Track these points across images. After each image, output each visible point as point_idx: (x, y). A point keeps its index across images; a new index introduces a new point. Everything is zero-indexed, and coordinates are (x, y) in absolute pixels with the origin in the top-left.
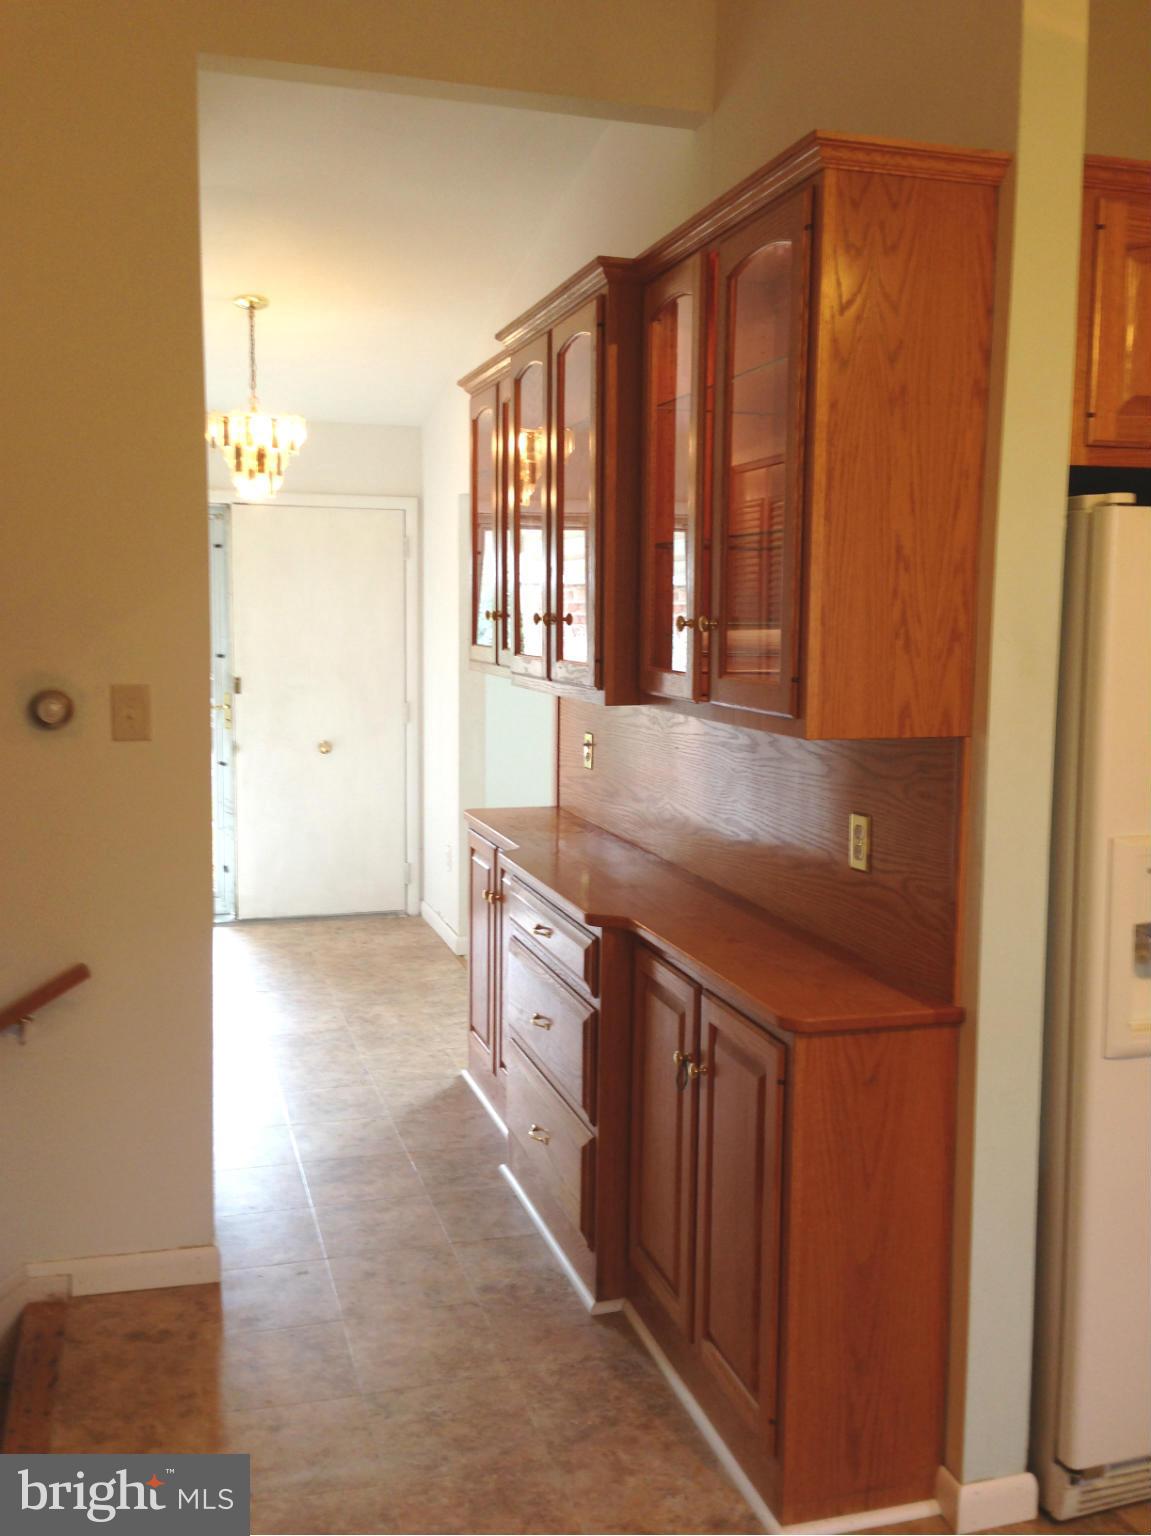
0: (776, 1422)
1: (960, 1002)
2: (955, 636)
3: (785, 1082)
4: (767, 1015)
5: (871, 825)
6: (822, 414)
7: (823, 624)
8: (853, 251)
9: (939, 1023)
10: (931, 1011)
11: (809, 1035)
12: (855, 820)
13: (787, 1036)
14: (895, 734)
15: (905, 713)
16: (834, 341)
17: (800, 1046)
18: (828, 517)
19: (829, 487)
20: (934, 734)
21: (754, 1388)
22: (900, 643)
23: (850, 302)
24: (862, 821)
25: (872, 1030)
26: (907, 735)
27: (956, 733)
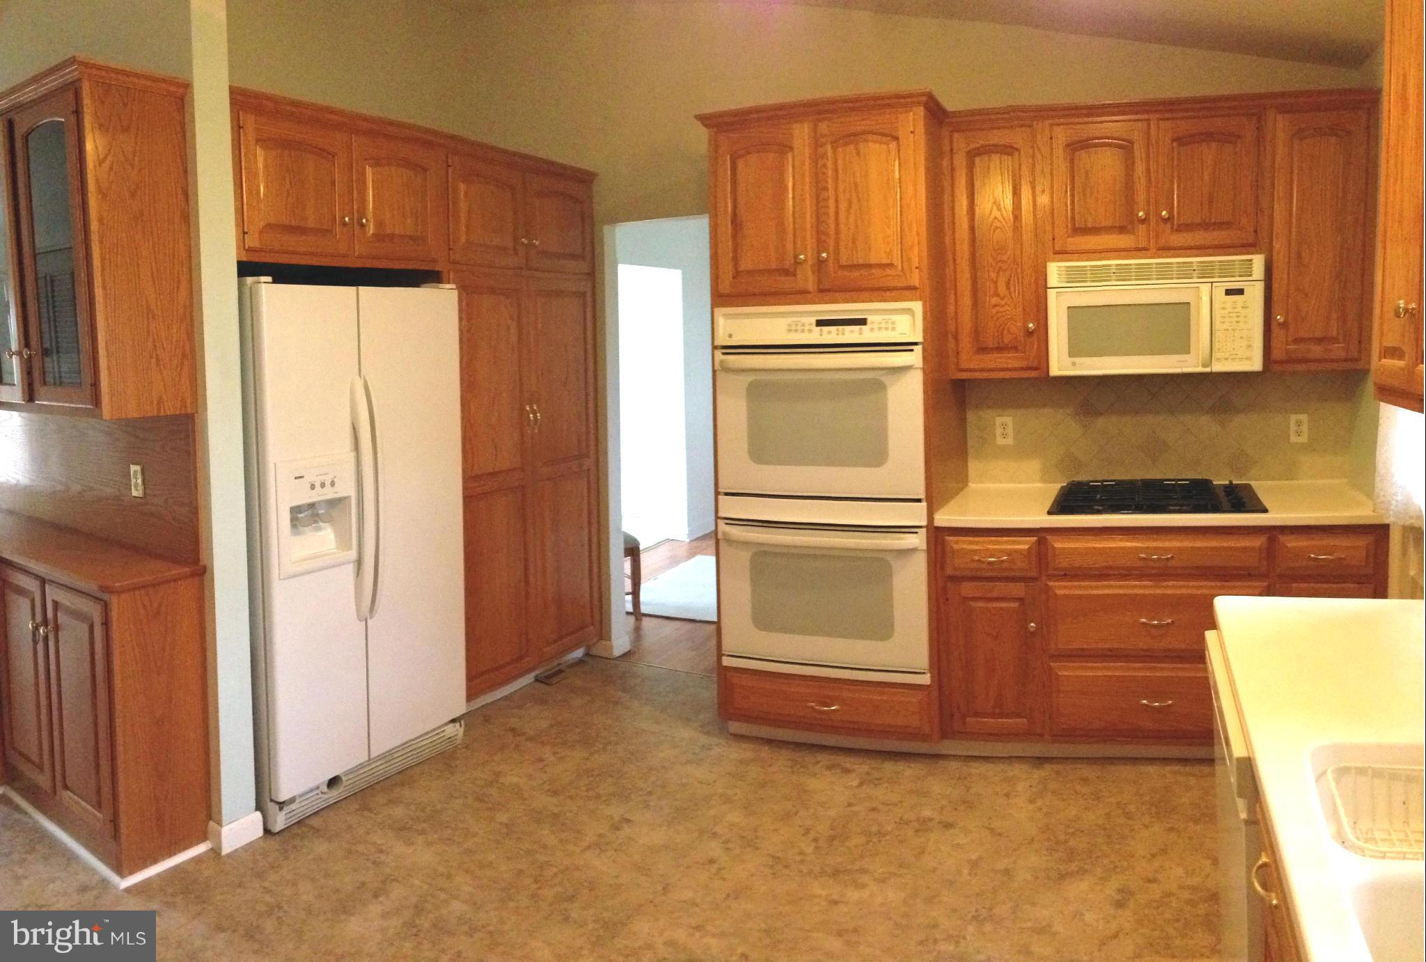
0: (115, 821)
1: (204, 560)
2: (184, 356)
3: (106, 624)
4: (92, 587)
5: (143, 470)
6: (94, 226)
7: (107, 351)
8: (103, 127)
9: (193, 575)
10: (187, 569)
11: (119, 592)
12: (134, 468)
13: (106, 597)
14: (155, 413)
15: (160, 401)
16: (97, 181)
17: (114, 600)
18: (104, 288)
19: (103, 269)
20: (178, 413)
21: (99, 806)
22: (154, 360)
23: (105, 158)
24: (138, 468)
25: (155, 585)
26: (162, 414)
27: (189, 411)
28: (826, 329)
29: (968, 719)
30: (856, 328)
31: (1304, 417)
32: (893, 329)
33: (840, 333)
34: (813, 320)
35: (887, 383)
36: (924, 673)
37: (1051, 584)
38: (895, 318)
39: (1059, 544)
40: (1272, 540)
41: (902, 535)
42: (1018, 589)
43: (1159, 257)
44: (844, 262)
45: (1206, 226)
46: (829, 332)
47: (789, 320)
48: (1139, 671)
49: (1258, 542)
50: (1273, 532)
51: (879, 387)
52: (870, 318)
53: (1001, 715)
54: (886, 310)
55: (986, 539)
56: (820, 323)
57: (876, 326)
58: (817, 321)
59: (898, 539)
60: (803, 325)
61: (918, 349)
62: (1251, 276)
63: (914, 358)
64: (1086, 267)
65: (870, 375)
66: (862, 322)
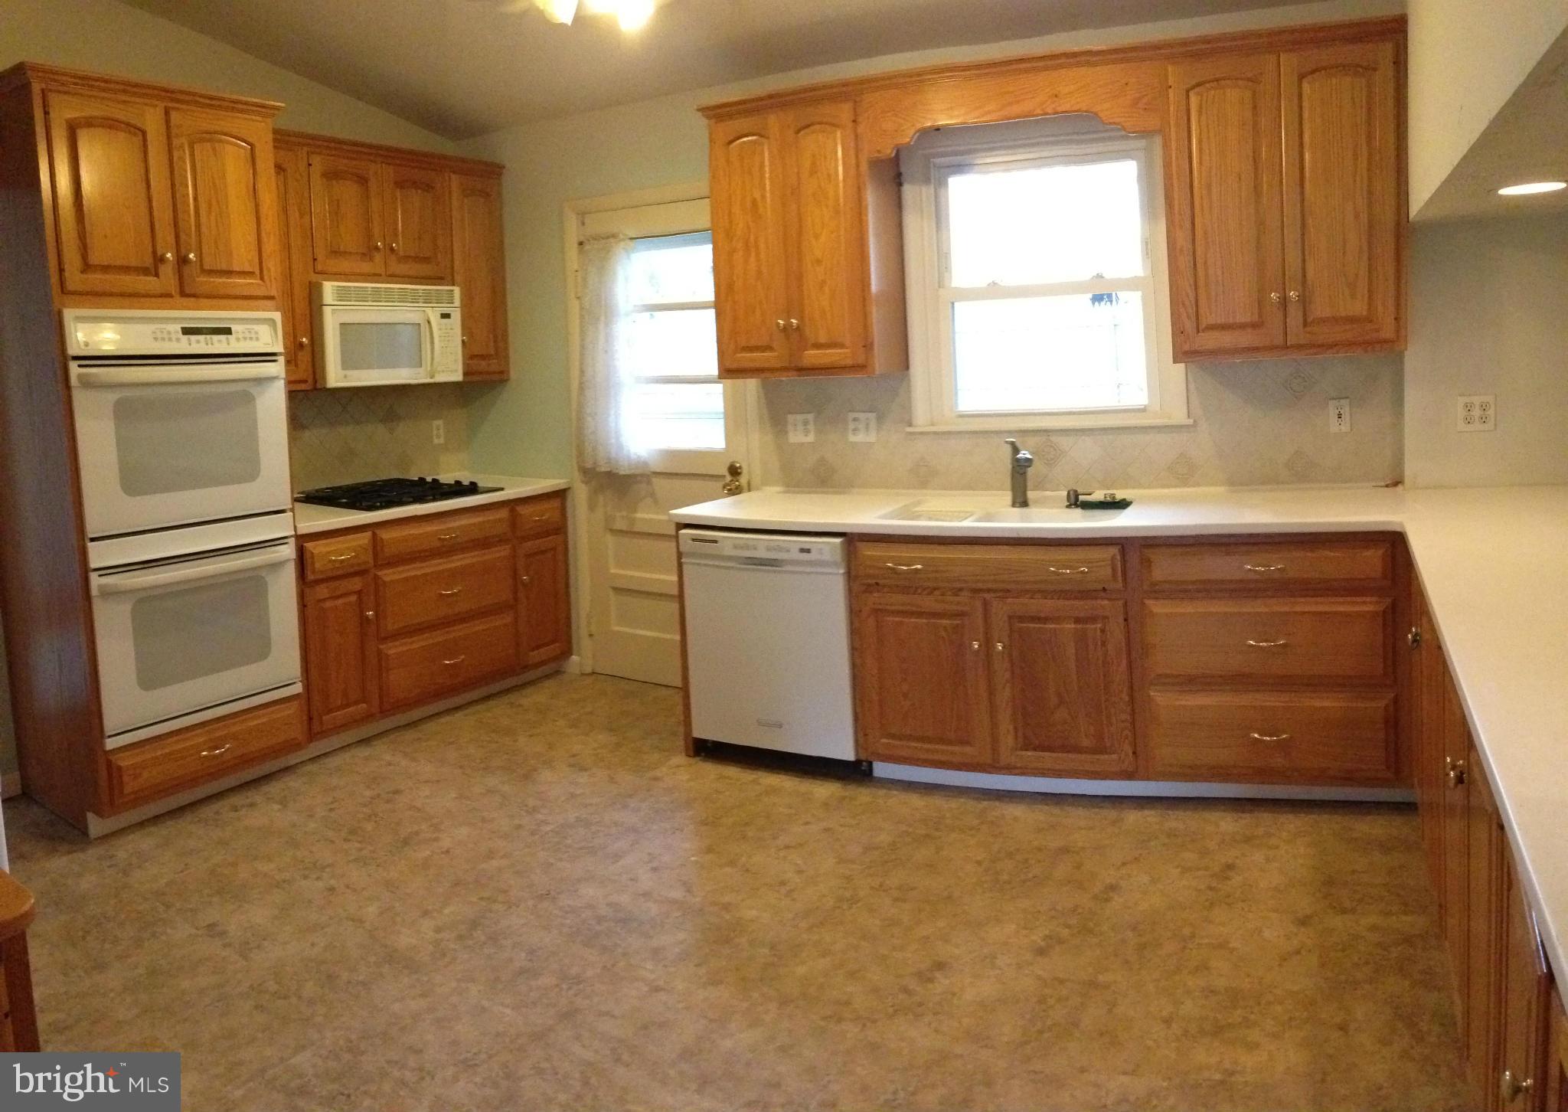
28: (193, 338)
29: (324, 718)
30: (223, 337)
31: (440, 422)
32: (257, 339)
33: (209, 343)
34: (178, 327)
35: (255, 394)
36: (294, 683)
37: (379, 573)
38: (256, 327)
39: (386, 535)
40: (512, 510)
41: (273, 548)
42: (356, 583)
43: (388, 283)
44: (207, 267)
45: (417, 259)
46: (198, 342)
47: (153, 327)
48: (438, 637)
49: (504, 514)
50: (512, 504)
51: (248, 399)
52: (234, 328)
53: (348, 705)
54: (247, 319)
55: (333, 540)
56: (186, 331)
57: (241, 336)
58: (182, 328)
59: (273, 552)
60: (169, 333)
61: (281, 359)
62: (453, 303)
63: (277, 368)
64: (367, 287)
65: (238, 387)
66: (227, 331)
